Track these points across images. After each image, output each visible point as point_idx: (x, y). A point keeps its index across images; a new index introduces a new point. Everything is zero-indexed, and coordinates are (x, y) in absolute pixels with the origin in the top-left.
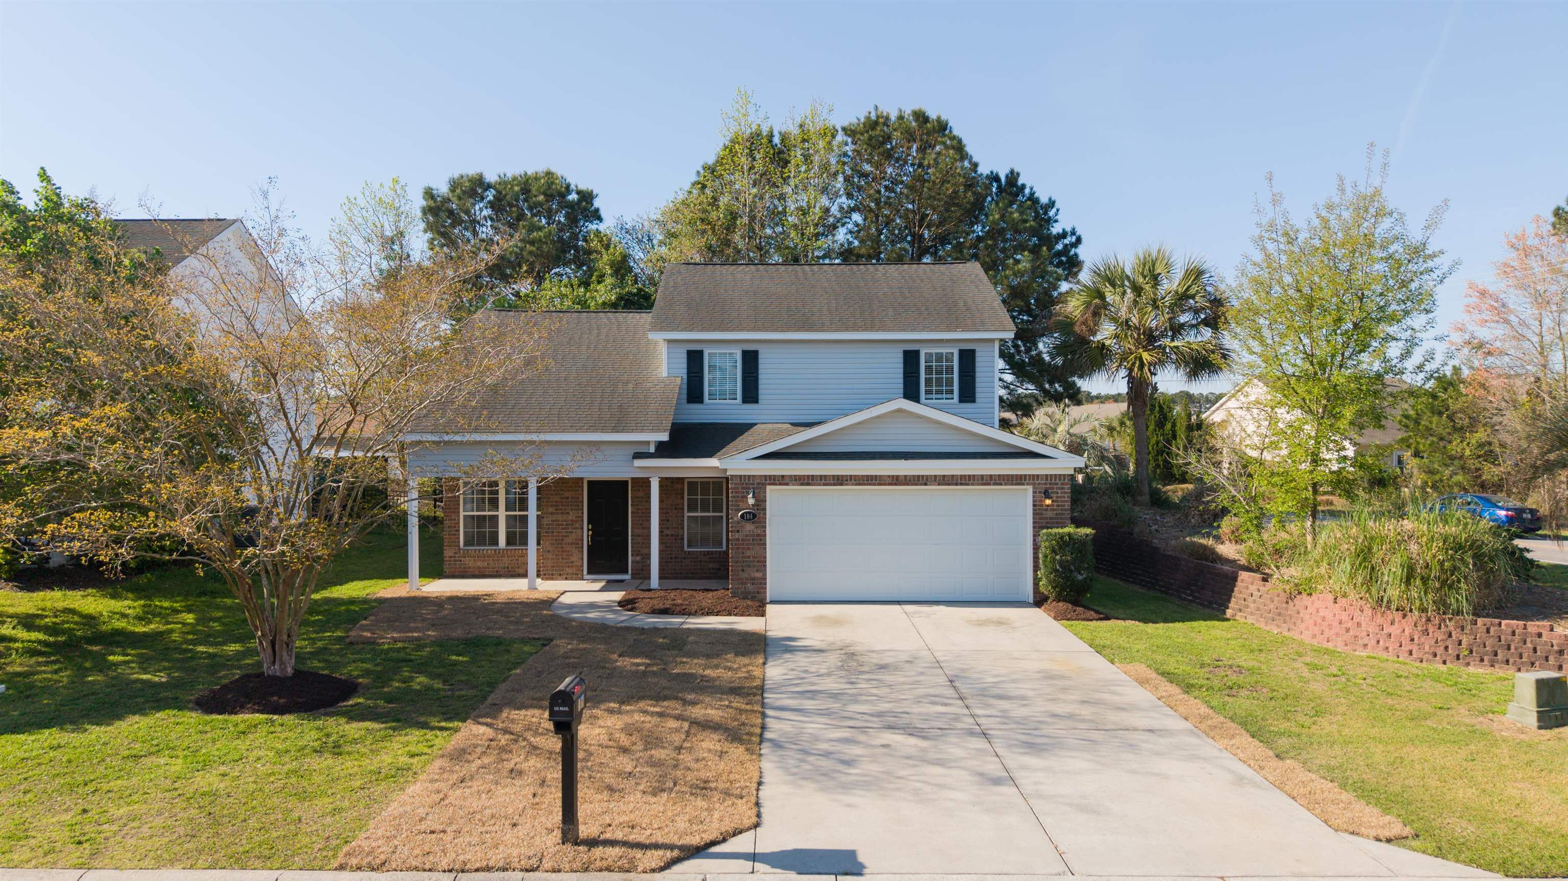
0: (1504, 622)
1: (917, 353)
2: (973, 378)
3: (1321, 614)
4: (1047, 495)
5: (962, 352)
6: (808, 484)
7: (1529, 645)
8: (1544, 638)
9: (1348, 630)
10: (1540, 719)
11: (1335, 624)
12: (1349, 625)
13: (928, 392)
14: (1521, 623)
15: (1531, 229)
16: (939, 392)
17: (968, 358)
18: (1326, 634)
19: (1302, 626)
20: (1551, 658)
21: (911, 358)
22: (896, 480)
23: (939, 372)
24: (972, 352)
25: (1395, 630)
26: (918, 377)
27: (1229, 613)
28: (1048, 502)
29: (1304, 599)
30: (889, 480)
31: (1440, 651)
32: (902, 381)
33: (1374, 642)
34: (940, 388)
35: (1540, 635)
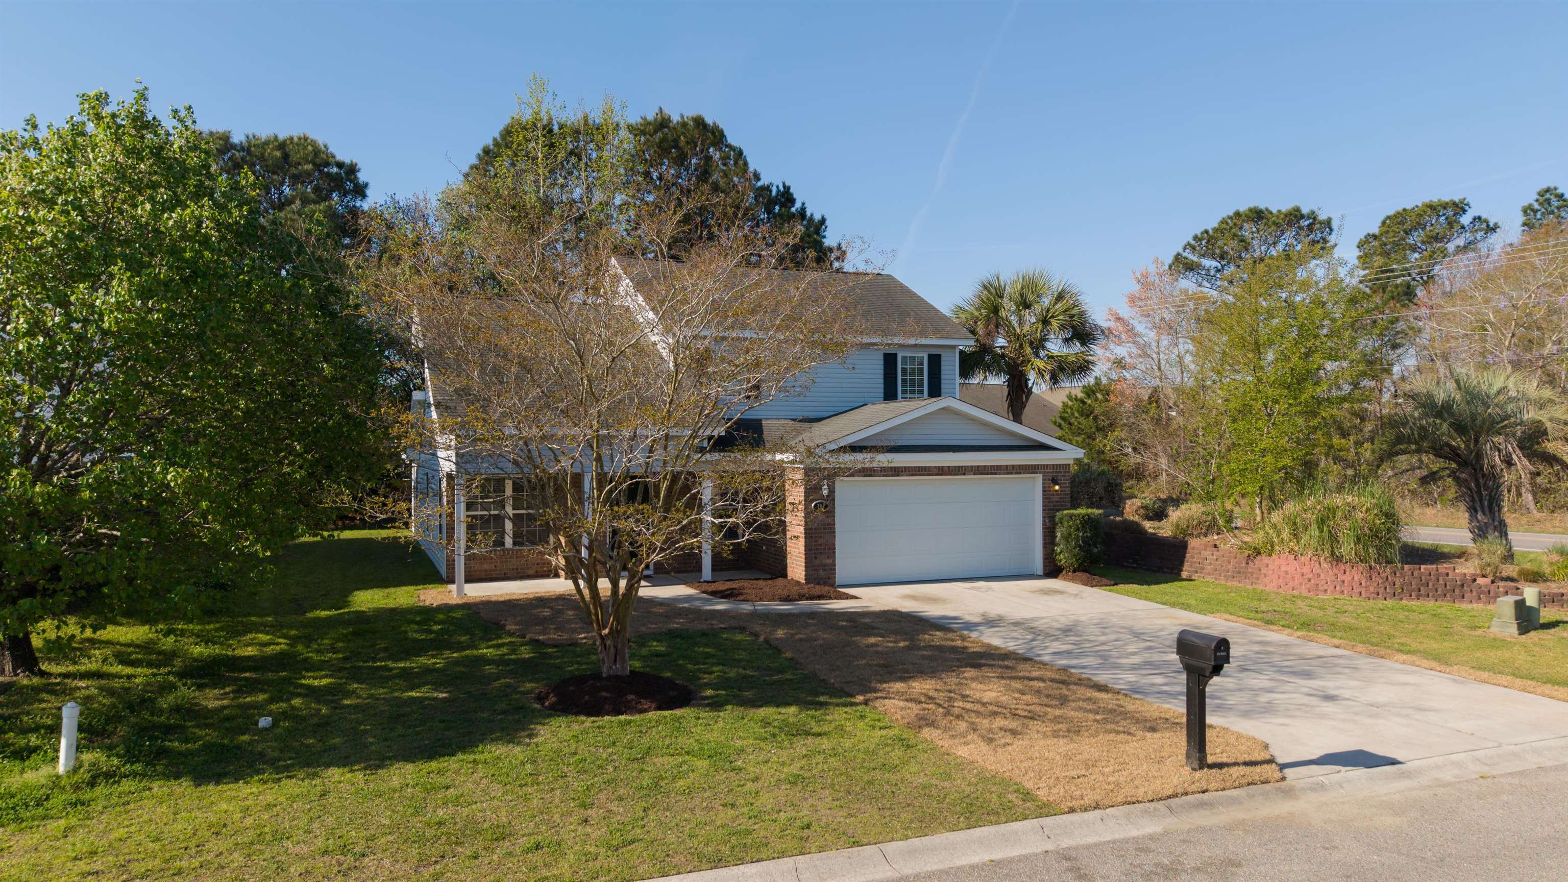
0: (1423, 567)
1: (895, 356)
2: (939, 379)
3: (1283, 569)
4: (1055, 481)
5: (930, 357)
6: (870, 476)
7: (1441, 582)
8: (1450, 576)
9: (1309, 580)
10: (1519, 629)
11: (1297, 576)
12: (1311, 576)
13: (904, 392)
14: (1434, 566)
15: (1152, 269)
16: (912, 392)
17: (935, 361)
18: (1291, 584)
19: (1267, 580)
20: (1457, 591)
21: (890, 360)
22: (942, 471)
23: (912, 374)
24: (938, 357)
25: (1347, 578)
26: (896, 378)
27: (1184, 574)
28: (1057, 487)
29: (1264, 559)
30: (936, 471)
31: (1381, 591)
32: (882, 381)
33: (1332, 588)
34: (913, 390)
35: (1447, 574)
